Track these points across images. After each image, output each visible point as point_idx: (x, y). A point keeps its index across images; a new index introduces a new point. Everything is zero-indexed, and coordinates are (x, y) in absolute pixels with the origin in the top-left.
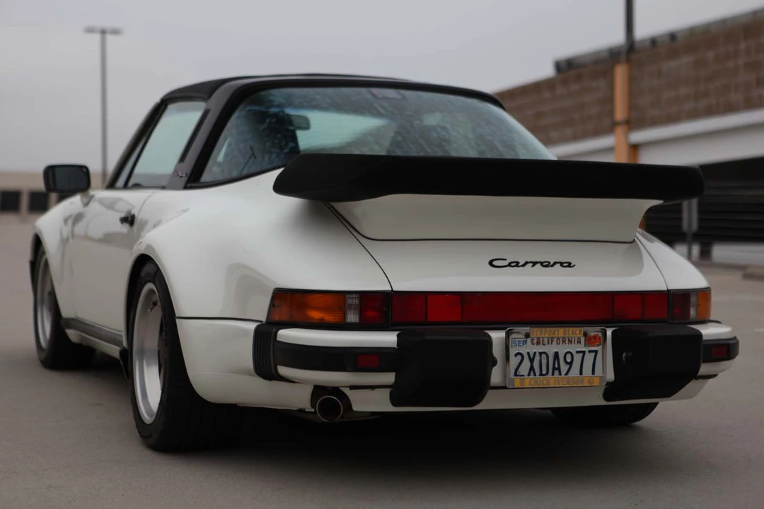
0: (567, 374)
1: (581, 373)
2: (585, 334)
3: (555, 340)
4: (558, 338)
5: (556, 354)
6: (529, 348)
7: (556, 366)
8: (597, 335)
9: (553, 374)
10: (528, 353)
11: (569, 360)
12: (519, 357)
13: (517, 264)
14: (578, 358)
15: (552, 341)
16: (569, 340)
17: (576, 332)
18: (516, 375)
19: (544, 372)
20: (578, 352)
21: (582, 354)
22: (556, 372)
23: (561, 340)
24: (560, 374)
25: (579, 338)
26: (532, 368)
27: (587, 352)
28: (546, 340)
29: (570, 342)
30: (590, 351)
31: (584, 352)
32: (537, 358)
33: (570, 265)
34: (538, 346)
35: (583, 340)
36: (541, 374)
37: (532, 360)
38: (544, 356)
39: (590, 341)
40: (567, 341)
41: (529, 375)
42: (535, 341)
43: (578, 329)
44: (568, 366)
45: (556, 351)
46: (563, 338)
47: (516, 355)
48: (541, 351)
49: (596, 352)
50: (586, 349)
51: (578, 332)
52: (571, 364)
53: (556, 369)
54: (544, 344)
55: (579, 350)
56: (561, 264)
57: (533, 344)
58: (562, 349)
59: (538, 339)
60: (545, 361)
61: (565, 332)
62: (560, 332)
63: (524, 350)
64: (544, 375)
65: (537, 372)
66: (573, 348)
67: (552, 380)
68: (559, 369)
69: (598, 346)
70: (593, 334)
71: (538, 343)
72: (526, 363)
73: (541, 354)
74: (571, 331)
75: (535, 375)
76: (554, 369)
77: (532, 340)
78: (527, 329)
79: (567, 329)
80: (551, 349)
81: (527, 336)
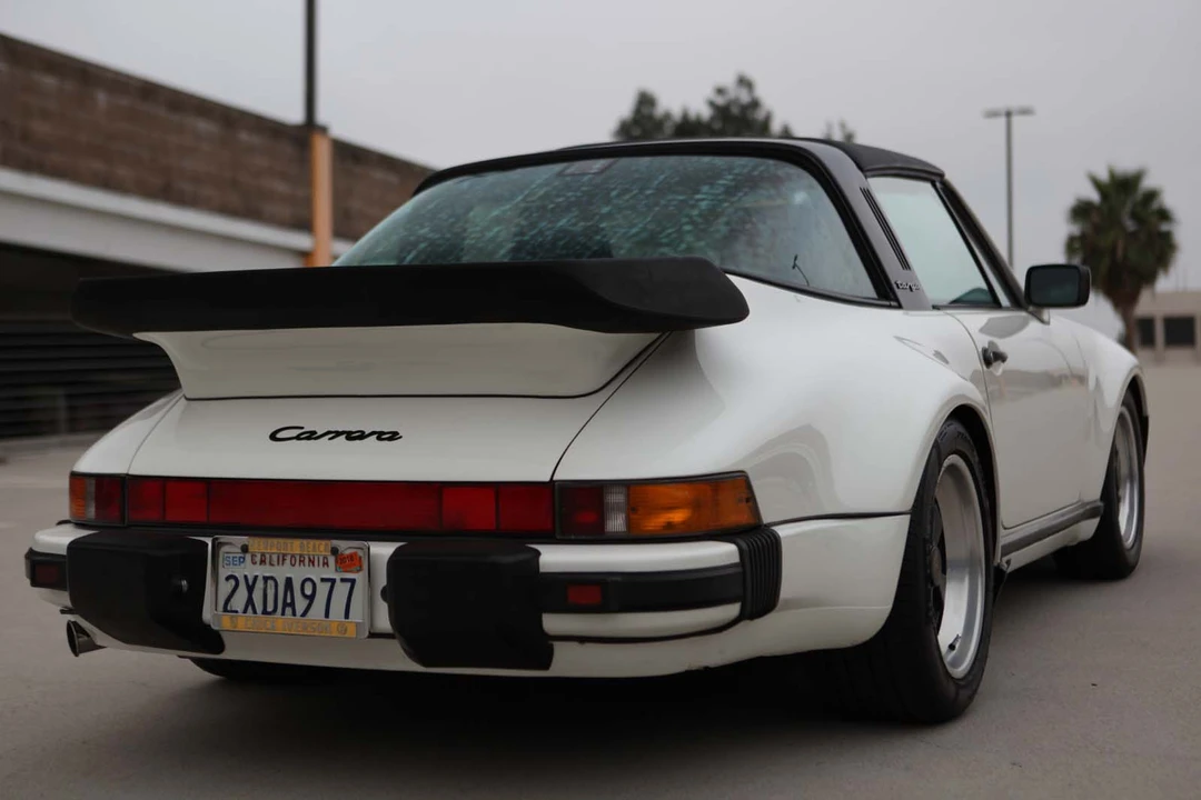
0: (304, 615)
1: (327, 615)
2: (334, 551)
3: (288, 558)
4: (293, 556)
5: (289, 582)
6: (249, 570)
7: (289, 601)
8: (356, 554)
9: (283, 614)
10: (246, 577)
11: (308, 591)
12: (233, 582)
13: (312, 436)
14: (323, 589)
15: (284, 560)
16: (310, 560)
17: (320, 547)
18: (225, 610)
19: (270, 609)
20: (323, 580)
21: (329, 584)
22: (289, 610)
23: (298, 558)
24: (294, 614)
25: (325, 557)
26: (250, 601)
27: (338, 581)
28: (275, 558)
29: (312, 562)
30: (343, 580)
31: (333, 581)
32: (260, 585)
33: (394, 436)
34: (262, 567)
35: (332, 560)
36: (265, 612)
37: (250, 589)
38: (270, 582)
39: (345, 562)
40: (307, 561)
41: (245, 611)
42: (258, 559)
43: (324, 542)
44: (307, 602)
45: (289, 576)
46: (301, 556)
47: (228, 579)
48: (267, 575)
49: (353, 582)
50: (337, 577)
51: (322, 548)
52: (311, 598)
53: (289, 605)
54: (271, 564)
55: (324, 576)
56: (380, 436)
57: (254, 563)
58: (298, 574)
59: (263, 555)
60: (273, 591)
61: (302, 547)
62: (295, 546)
63: (239, 572)
64: (270, 613)
65: (259, 609)
66: (316, 573)
67: (281, 622)
68: (292, 605)
69: (358, 571)
70: (348, 552)
71: (263, 562)
72: (242, 593)
73: (266, 579)
74: (311, 546)
75: (255, 612)
76: (285, 605)
77: (253, 556)
78: (244, 539)
79: (305, 542)
80: (281, 573)
81: (245, 549)
